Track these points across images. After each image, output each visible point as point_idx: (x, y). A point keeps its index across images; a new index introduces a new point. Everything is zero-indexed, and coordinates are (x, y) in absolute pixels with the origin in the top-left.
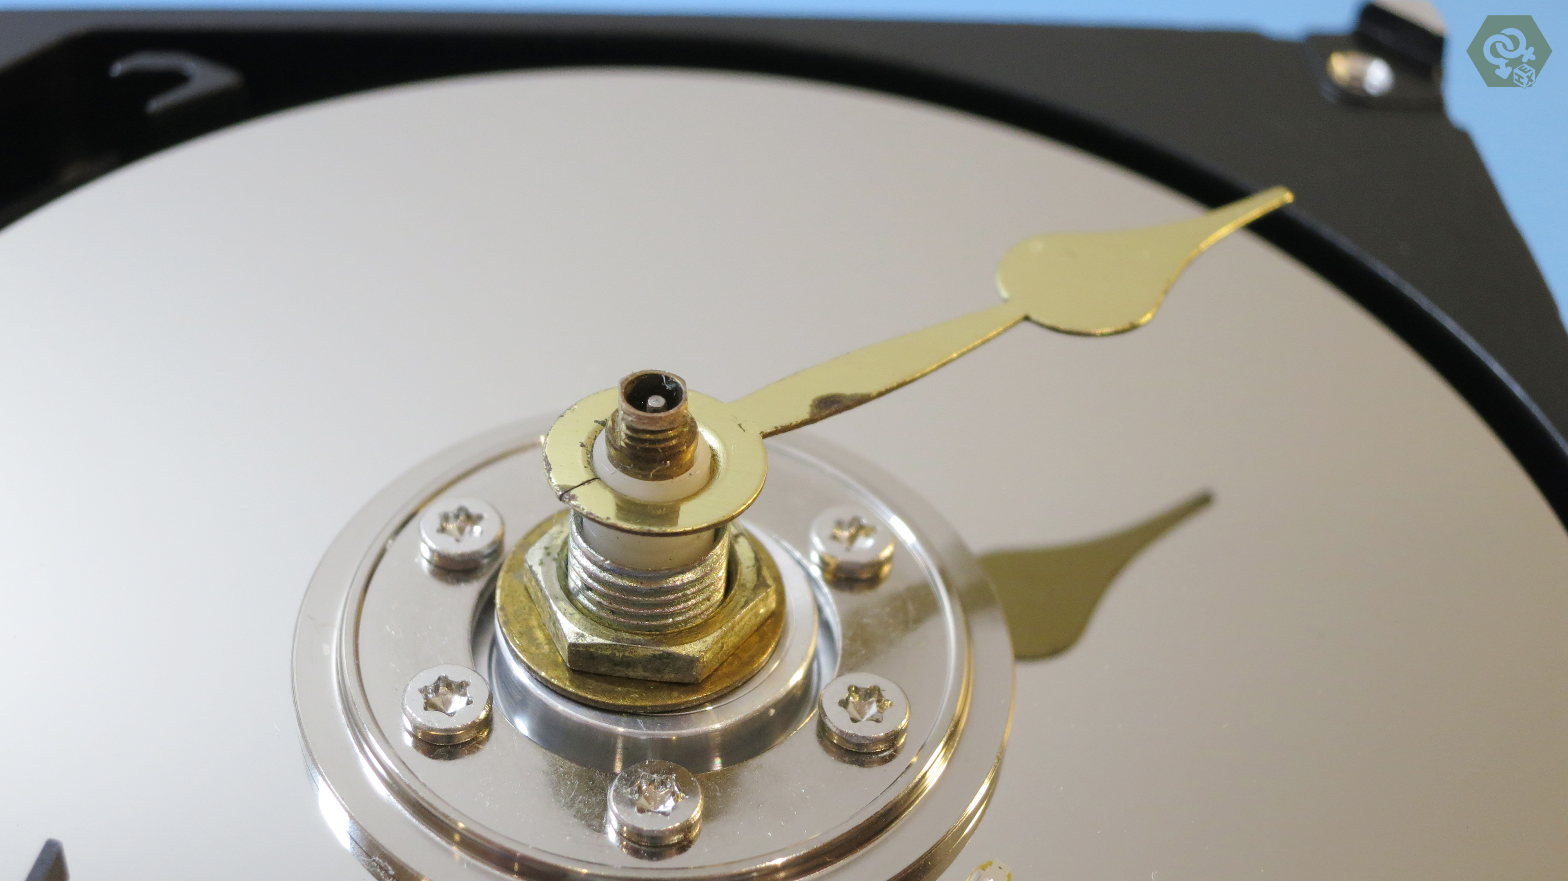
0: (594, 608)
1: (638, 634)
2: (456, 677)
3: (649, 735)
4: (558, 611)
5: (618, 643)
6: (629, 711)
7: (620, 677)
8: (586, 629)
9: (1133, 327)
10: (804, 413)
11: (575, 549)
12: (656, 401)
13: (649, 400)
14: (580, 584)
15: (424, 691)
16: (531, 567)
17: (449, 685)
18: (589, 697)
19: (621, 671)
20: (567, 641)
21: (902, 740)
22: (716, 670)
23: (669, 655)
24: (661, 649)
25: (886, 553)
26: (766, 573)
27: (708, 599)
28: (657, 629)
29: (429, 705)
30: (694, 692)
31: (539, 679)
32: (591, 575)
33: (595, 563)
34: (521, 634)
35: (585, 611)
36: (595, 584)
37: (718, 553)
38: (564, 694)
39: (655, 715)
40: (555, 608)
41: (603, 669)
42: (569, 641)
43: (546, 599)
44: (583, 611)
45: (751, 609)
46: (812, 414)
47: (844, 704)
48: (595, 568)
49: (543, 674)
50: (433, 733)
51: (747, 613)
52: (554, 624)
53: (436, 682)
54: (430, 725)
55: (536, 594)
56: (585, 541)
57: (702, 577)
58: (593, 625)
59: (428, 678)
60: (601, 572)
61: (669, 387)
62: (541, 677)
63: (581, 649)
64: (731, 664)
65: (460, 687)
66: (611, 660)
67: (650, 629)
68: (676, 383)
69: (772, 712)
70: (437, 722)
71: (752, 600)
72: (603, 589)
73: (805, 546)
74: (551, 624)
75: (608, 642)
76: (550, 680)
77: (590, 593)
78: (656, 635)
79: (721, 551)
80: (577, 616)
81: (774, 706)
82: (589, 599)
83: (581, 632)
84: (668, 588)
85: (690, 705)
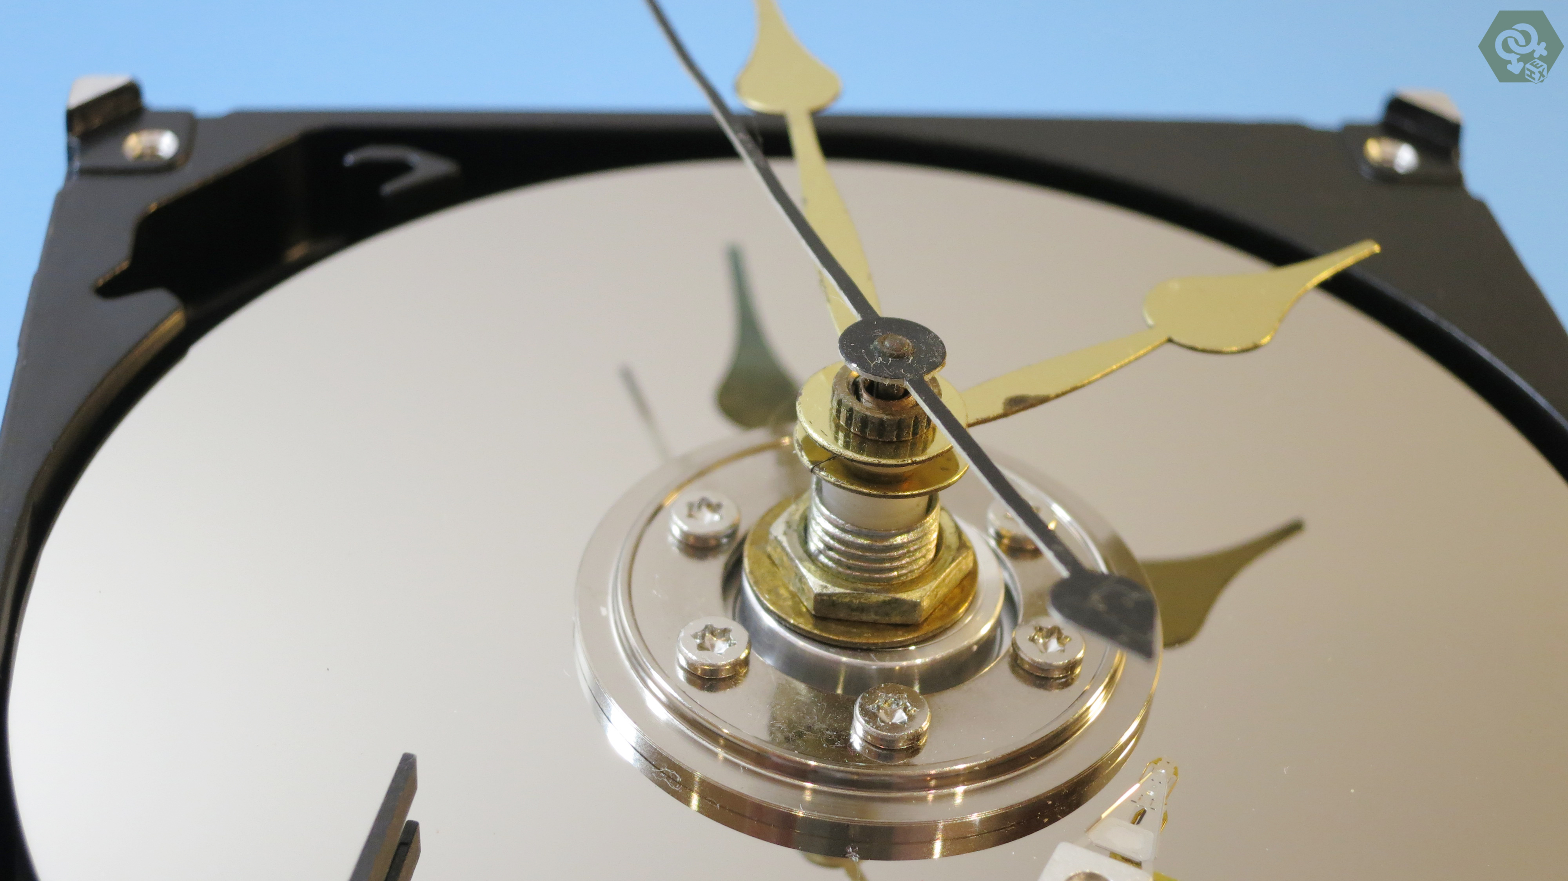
0: (833, 566)
1: (870, 585)
2: (720, 625)
3: (879, 665)
4: (803, 569)
5: (855, 592)
6: (863, 647)
7: (855, 622)
8: (828, 582)
11: (819, 517)
14: (821, 546)
15: (695, 636)
16: (776, 538)
18: (831, 637)
19: (856, 616)
20: (812, 592)
21: (1078, 670)
22: (932, 613)
23: (897, 601)
24: (890, 595)
27: (924, 556)
28: (885, 580)
29: (701, 647)
30: (916, 631)
31: (788, 626)
32: (833, 537)
36: (837, 545)
38: (810, 636)
39: (884, 649)
40: (800, 566)
41: (842, 615)
42: (816, 592)
43: (792, 560)
44: (824, 569)
45: (957, 565)
46: (1005, 409)
47: (1032, 640)
49: (792, 621)
50: (706, 667)
51: (954, 568)
52: (800, 580)
54: (704, 661)
55: (780, 559)
56: (827, 509)
58: (833, 579)
59: (698, 626)
62: (790, 624)
63: (825, 598)
64: (941, 609)
65: (723, 634)
66: (850, 607)
67: (879, 580)
69: (975, 648)
70: (709, 658)
71: (957, 558)
72: (842, 548)
74: (797, 581)
75: (848, 591)
76: (797, 625)
77: (831, 553)
78: (884, 585)
81: (976, 643)
82: (830, 558)
83: (824, 584)
84: (896, 545)
85: (912, 642)
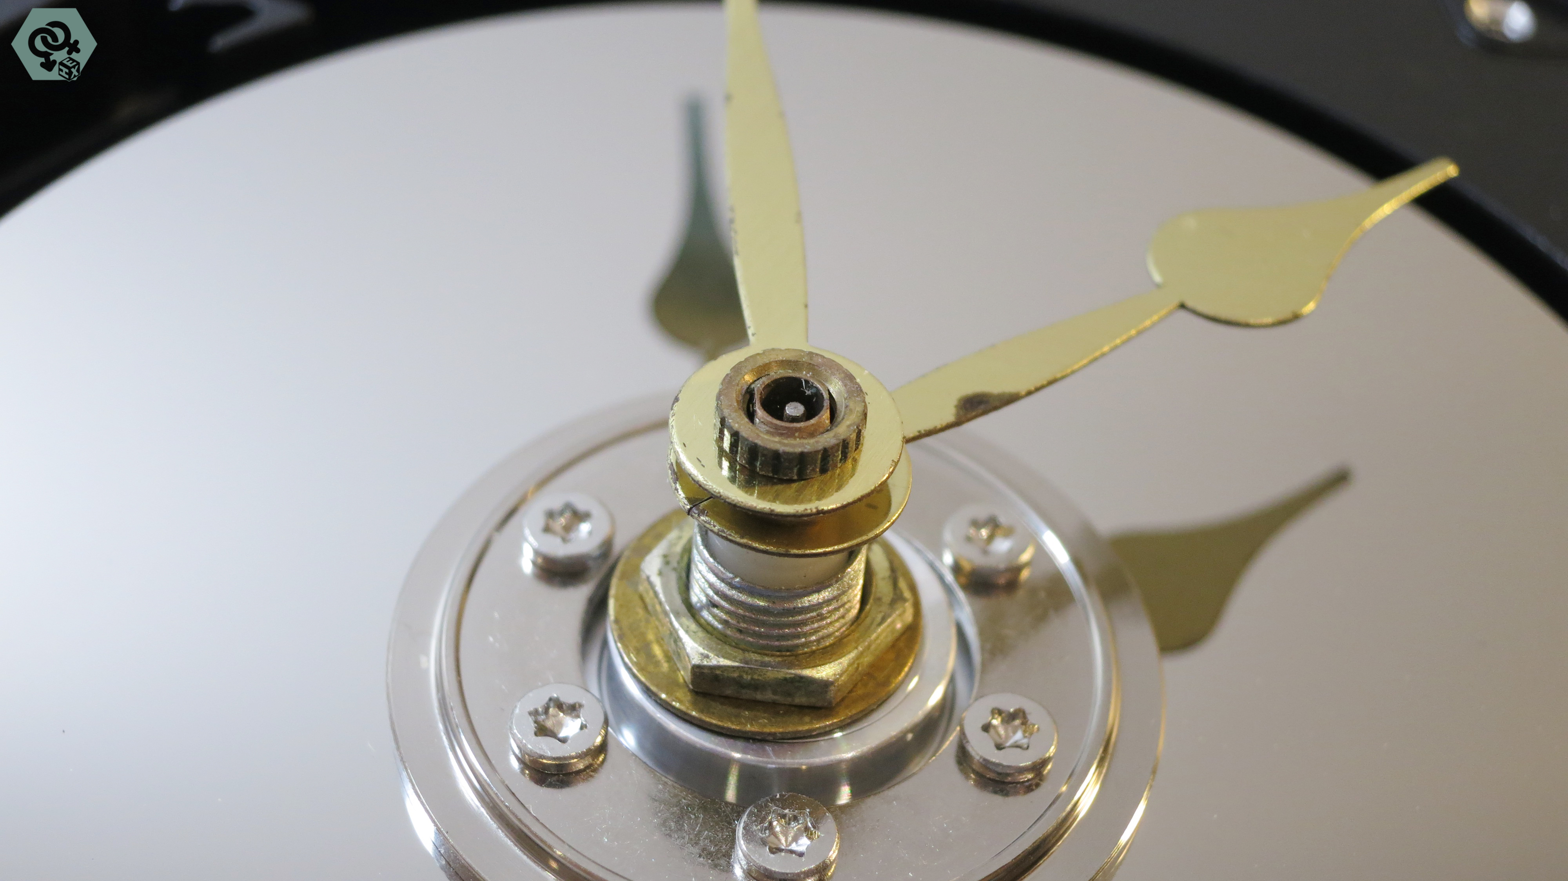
0: (720, 626)
1: (767, 655)
2: (568, 699)
3: (778, 764)
4: (680, 628)
5: (746, 666)
6: (757, 737)
7: (747, 701)
8: (711, 649)
9: (1296, 317)
10: (949, 415)
11: (701, 563)
12: (794, 409)
13: (786, 408)
14: (704, 599)
15: (535, 713)
16: (648, 578)
17: (560, 706)
18: (714, 722)
19: (749, 694)
20: (690, 661)
21: (1049, 767)
22: (850, 692)
23: (802, 679)
24: (793, 671)
25: (1025, 557)
26: (902, 584)
27: (843, 617)
28: (789, 649)
29: (540, 730)
30: (827, 717)
31: (659, 701)
32: (717, 591)
33: (723, 580)
34: (638, 651)
35: (710, 628)
36: (722, 602)
37: (856, 569)
38: (688, 720)
39: (785, 741)
40: (676, 625)
41: (728, 692)
42: (693, 663)
43: (666, 614)
44: (707, 629)
45: (888, 626)
46: (958, 415)
47: (987, 728)
48: (723, 585)
49: (666, 697)
50: (545, 761)
51: (883, 631)
52: (675, 641)
53: (547, 704)
54: (542, 753)
55: (654, 606)
56: (712, 555)
57: (839, 595)
58: (719, 644)
59: (539, 700)
60: (729, 590)
61: (808, 393)
62: (661, 699)
63: (706, 671)
64: (866, 685)
65: (573, 709)
66: (739, 684)
67: (779, 649)
68: (816, 388)
69: (910, 737)
70: (548, 749)
71: (889, 616)
72: (730, 607)
73: (937, 548)
74: (674, 643)
75: (736, 664)
76: (670, 702)
77: (715, 611)
78: (786, 656)
79: (859, 565)
80: (701, 634)
82: (714, 616)
83: (706, 652)
84: (802, 607)
85: (822, 731)
